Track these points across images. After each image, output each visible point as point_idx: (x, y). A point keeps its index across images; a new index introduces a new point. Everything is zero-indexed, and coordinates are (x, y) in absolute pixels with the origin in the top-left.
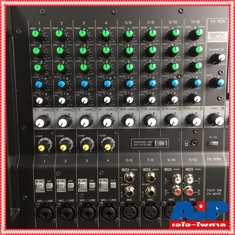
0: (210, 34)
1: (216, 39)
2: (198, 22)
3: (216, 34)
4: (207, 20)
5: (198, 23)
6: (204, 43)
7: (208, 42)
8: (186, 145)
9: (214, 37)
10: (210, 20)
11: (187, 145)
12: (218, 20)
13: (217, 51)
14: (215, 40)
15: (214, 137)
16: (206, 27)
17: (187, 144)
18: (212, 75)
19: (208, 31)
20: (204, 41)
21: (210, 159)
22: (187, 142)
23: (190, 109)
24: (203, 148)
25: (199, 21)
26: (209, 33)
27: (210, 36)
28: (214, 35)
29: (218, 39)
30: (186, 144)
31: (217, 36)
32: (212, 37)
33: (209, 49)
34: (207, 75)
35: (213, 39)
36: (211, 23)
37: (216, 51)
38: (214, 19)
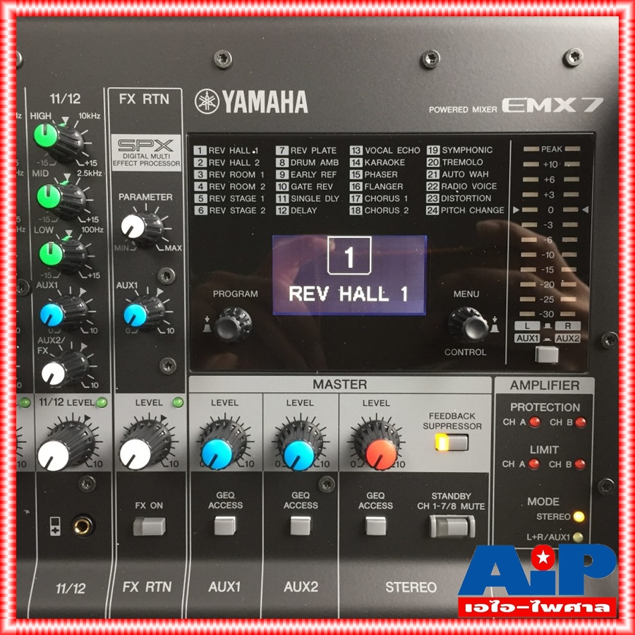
0: (120, 142)
1: (142, 159)
2: (73, 99)
3: (141, 144)
4: (106, 93)
5: (75, 102)
6: (99, 173)
7: (116, 168)
8: (52, 534)
9: (135, 152)
10: (114, 95)
11: (58, 534)
12: (144, 95)
13: (148, 202)
14: (138, 163)
15: (154, 505)
16: (102, 116)
17: (58, 527)
18: (134, 285)
19: (111, 133)
20: (101, 167)
21: (135, 587)
22: (55, 523)
23: (65, 403)
24: (115, 544)
25: (77, 97)
26: (115, 138)
27: (119, 150)
28: (132, 145)
29: (148, 160)
30: (52, 527)
31: (143, 150)
32: (127, 153)
33: (121, 196)
34: (119, 285)
35: (130, 159)
36: (121, 103)
37: (145, 201)
38: (131, 92)
